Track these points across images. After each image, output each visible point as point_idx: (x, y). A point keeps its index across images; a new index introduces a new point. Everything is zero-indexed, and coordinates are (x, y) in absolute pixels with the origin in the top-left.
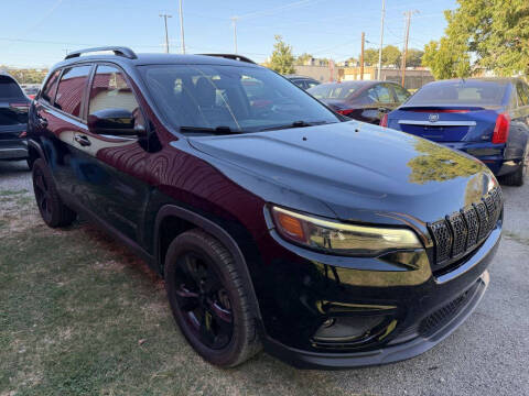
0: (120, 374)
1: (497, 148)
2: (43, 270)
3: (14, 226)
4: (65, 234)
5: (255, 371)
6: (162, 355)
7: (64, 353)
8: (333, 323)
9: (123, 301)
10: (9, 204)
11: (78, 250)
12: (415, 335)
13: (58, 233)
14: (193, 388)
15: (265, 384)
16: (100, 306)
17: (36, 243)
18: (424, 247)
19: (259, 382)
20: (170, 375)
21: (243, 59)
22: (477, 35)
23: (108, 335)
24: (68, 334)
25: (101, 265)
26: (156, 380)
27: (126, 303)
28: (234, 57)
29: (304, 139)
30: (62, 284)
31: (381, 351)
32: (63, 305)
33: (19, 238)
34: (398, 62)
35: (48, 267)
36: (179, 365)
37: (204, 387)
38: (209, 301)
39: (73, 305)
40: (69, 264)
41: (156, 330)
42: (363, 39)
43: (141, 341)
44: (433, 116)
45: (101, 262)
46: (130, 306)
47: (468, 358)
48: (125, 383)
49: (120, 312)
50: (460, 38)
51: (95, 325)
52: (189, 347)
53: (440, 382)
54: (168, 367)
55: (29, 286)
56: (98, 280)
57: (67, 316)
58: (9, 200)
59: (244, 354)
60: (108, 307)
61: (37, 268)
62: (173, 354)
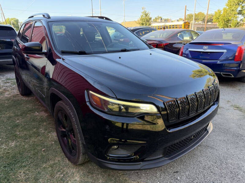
0: (29, 164)
1: (237, 63)
2: (12, 115)
3: (6, 95)
4: (27, 98)
5: (90, 167)
6: (50, 157)
7: (8, 153)
8: (118, 148)
9: (42, 130)
10: (8, 84)
11: (30, 106)
12: (161, 156)
13: (24, 98)
14: (59, 173)
15: (92, 174)
16: (31, 132)
17: (13, 102)
18: (161, 113)
19: (90, 172)
20: (51, 167)
21: (107, 19)
22: (243, 6)
23: (30, 146)
24: (13, 144)
25: (38, 114)
26: (44, 168)
27: (43, 131)
28: (102, 18)
29: (120, 58)
30: (18, 121)
31: (141, 163)
32: (15, 131)
33: (7, 100)
34: (203, 20)
35: (15, 113)
36: (56, 161)
37: (65, 173)
38: (69, 134)
39: (20, 131)
40: (24, 112)
41: (52, 144)
42: (186, 9)
43: (43, 149)
44: (205, 47)
45: (38, 112)
46: (44, 133)
47: (195, 168)
48: (30, 168)
49: (39, 135)
50: (233, 8)
51: (26, 141)
52: (63, 154)
53: (177, 179)
54: (52, 162)
55: (3, 122)
56: (34, 120)
57: (15, 136)
58: (8, 83)
59: (81, 159)
60: (34, 133)
61: (10, 114)
62: (55, 156)
